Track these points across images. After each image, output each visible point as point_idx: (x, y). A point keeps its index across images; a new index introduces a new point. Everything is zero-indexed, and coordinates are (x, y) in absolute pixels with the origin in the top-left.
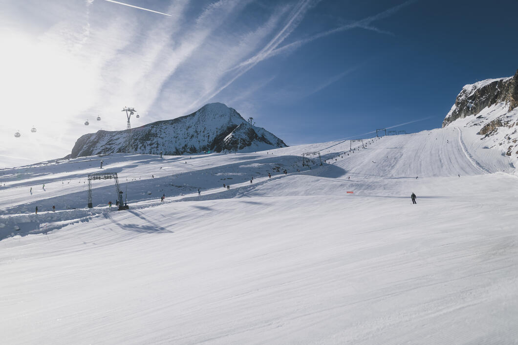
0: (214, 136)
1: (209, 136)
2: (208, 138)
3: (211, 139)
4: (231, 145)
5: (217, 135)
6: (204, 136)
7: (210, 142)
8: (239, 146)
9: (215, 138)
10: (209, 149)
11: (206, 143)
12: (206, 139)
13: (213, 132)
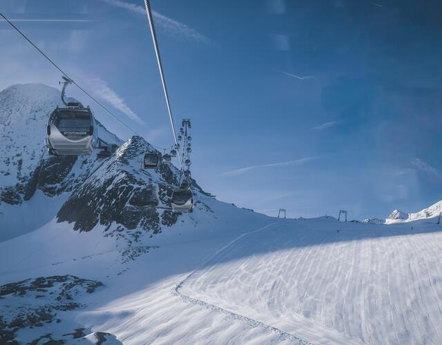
0: (36, 163)
1: (20, 162)
2: (20, 168)
3: (26, 172)
4: (136, 209)
5: (42, 161)
6: (8, 163)
7: (24, 179)
8: (160, 211)
9: (38, 168)
10: (22, 196)
11: (12, 181)
12: (14, 169)
13: (31, 152)
